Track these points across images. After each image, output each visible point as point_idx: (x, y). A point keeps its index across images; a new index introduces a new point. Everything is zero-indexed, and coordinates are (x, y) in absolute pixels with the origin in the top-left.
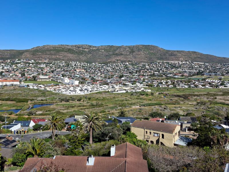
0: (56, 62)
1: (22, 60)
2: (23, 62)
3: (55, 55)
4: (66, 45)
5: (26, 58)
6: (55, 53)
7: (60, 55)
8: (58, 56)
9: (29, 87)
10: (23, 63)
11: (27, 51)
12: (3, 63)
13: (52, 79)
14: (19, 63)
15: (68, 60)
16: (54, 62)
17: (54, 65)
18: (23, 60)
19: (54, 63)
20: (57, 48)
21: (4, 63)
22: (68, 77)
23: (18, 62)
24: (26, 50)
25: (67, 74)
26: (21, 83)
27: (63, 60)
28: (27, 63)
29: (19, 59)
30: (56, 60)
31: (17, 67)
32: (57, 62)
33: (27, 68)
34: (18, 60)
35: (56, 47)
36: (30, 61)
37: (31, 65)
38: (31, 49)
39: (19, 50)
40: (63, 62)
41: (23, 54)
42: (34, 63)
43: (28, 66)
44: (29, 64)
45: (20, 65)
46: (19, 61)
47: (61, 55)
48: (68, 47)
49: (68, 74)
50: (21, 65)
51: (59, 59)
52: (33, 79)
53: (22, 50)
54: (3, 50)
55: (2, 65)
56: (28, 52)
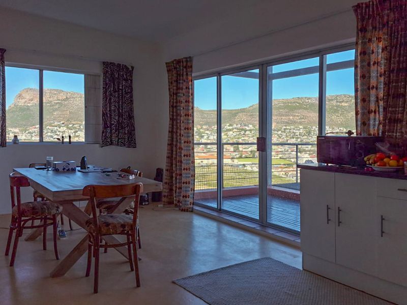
0: (287, 128)
1: (235, 126)
2: (236, 128)
3: (287, 116)
4: (306, 98)
5: (241, 122)
6: (287, 112)
7: (295, 116)
8: (291, 118)
9: (245, 168)
10: (237, 130)
11: (243, 111)
12: (208, 130)
13: (281, 156)
14: (230, 130)
15: (308, 124)
16: (285, 127)
17: (285, 132)
18: (237, 124)
19: (285, 129)
20: (291, 103)
21: (210, 131)
22: (309, 154)
23: (229, 128)
24: (240, 109)
25: (307, 149)
26: (233, 161)
27: (301, 123)
28: (242, 130)
29: (231, 123)
30: (287, 123)
31: (227, 136)
32: (289, 128)
33: (243, 138)
34: (229, 126)
35: (288, 103)
36: (246, 127)
37: (248, 132)
38: (250, 107)
39: (231, 110)
40: (301, 127)
41: (236, 116)
42: (253, 130)
43: (244, 134)
44: (246, 131)
45: (231, 132)
46: (231, 127)
47: (298, 116)
48: (310, 101)
49: (310, 148)
50: (233, 132)
51: (294, 123)
52: (251, 156)
53: (235, 110)
54: (208, 111)
55: (207, 134)
56: (245, 112)
